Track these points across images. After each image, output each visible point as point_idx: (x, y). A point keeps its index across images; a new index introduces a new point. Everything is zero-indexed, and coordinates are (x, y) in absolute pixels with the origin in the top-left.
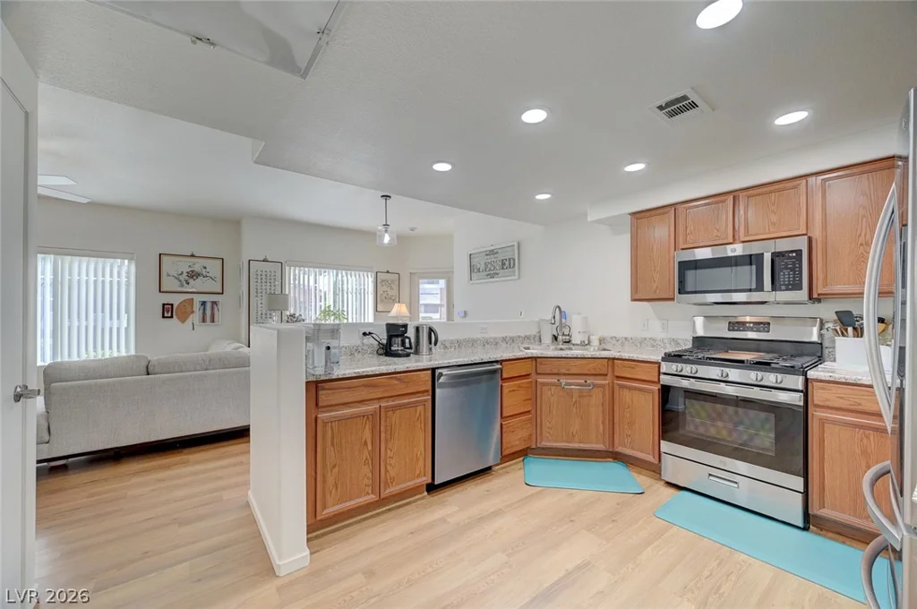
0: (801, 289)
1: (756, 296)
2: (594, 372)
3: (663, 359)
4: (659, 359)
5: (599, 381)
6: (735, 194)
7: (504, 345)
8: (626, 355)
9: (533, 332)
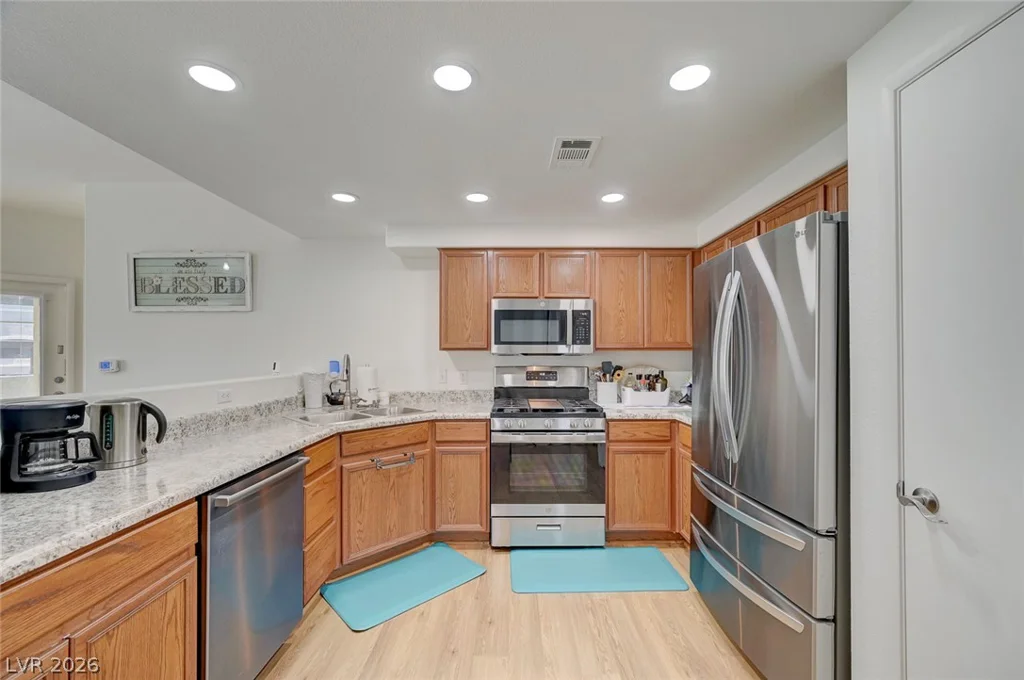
0: (589, 343)
1: (562, 349)
2: (413, 441)
3: (492, 416)
4: (487, 415)
5: (419, 451)
6: (542, 251)
7: (257, 418)
8: (450, 415)
9: (293, 392)
